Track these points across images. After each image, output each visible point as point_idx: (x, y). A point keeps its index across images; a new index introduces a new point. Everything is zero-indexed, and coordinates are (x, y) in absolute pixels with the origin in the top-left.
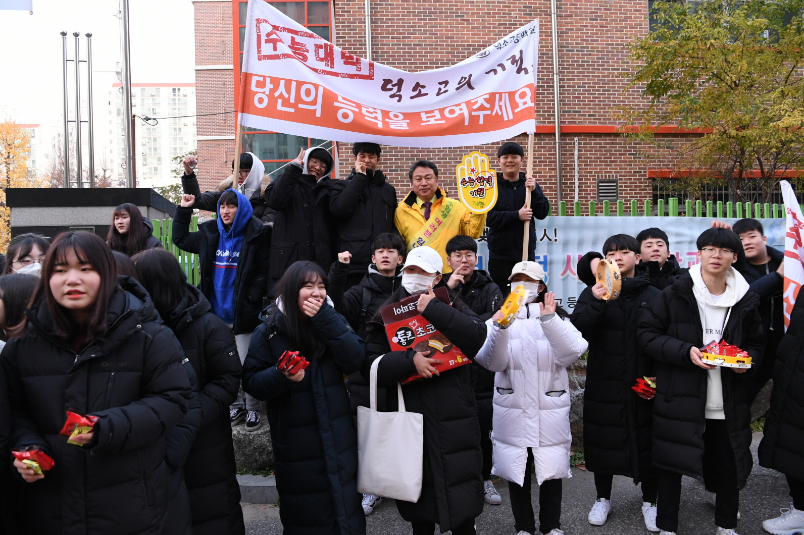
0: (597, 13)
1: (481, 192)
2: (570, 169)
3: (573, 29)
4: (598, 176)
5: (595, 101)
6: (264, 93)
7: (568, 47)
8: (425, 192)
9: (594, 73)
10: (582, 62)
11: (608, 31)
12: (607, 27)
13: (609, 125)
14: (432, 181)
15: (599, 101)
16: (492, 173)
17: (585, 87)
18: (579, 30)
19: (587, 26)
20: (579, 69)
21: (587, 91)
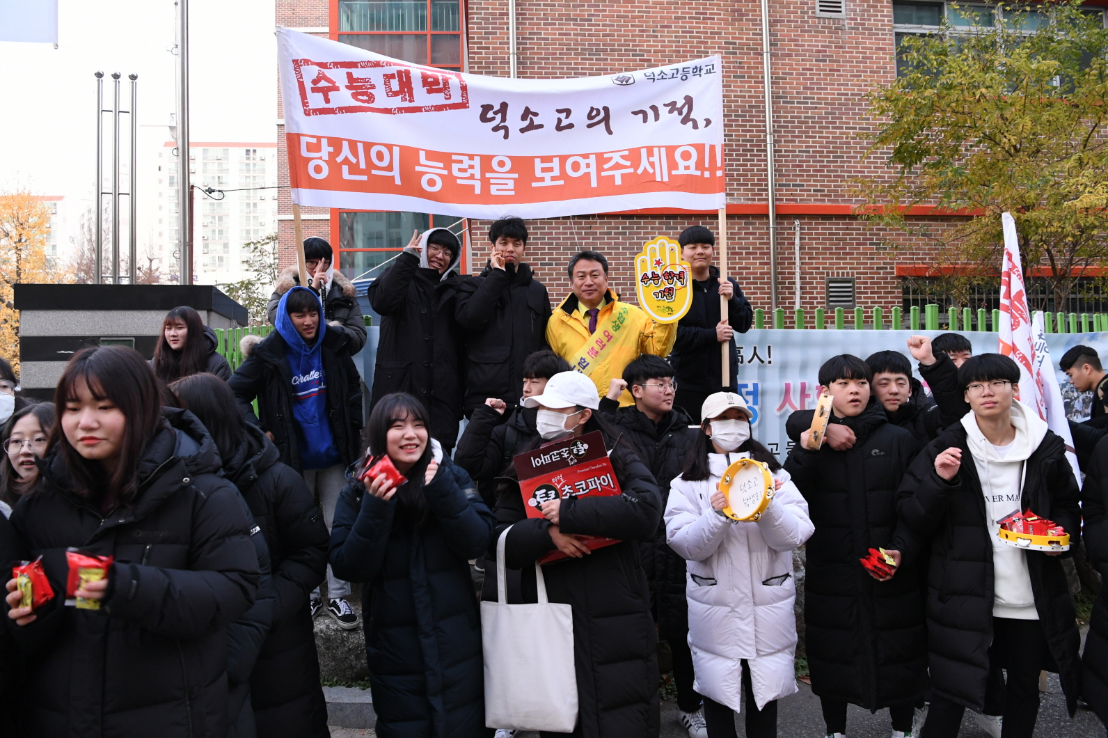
0: (825, 51)
1: (668, 292)
2: (789, 263)
3: (792, 74)
4: (828, 273)
5: (823, 171)
6: (320, 158)
7: (786, 97)
8: (590, 294)
9: (822, 133)
10: (805, 117)
11: (841, 76)
12: (839, 71)
13: (843, 204)
14: (600, 279)
15: (828, 171)
16: (685, 266)
17: (809, 152)
18: (801, 74)
19: (812, 70)
20: (801, 127)
21: (811, 157)
